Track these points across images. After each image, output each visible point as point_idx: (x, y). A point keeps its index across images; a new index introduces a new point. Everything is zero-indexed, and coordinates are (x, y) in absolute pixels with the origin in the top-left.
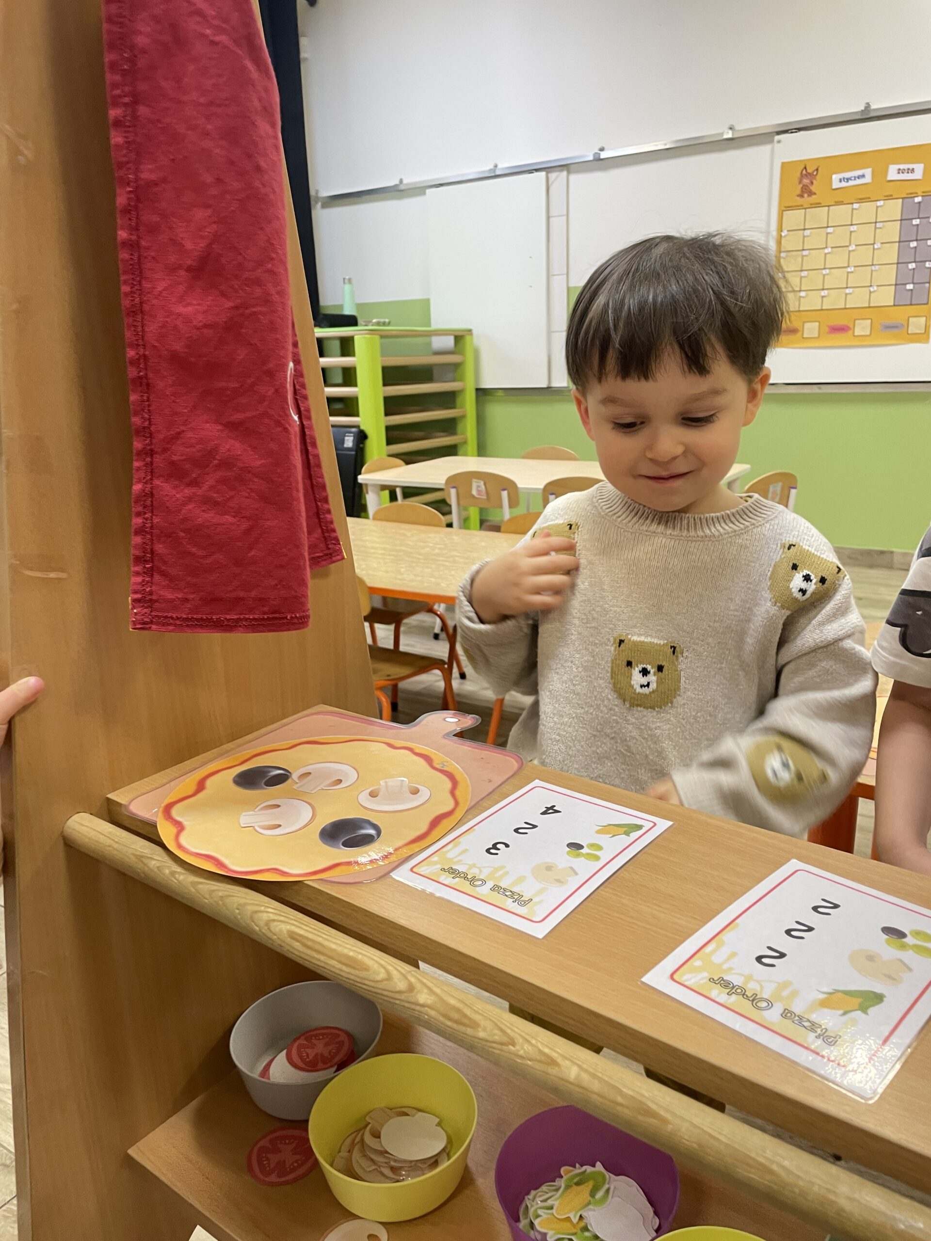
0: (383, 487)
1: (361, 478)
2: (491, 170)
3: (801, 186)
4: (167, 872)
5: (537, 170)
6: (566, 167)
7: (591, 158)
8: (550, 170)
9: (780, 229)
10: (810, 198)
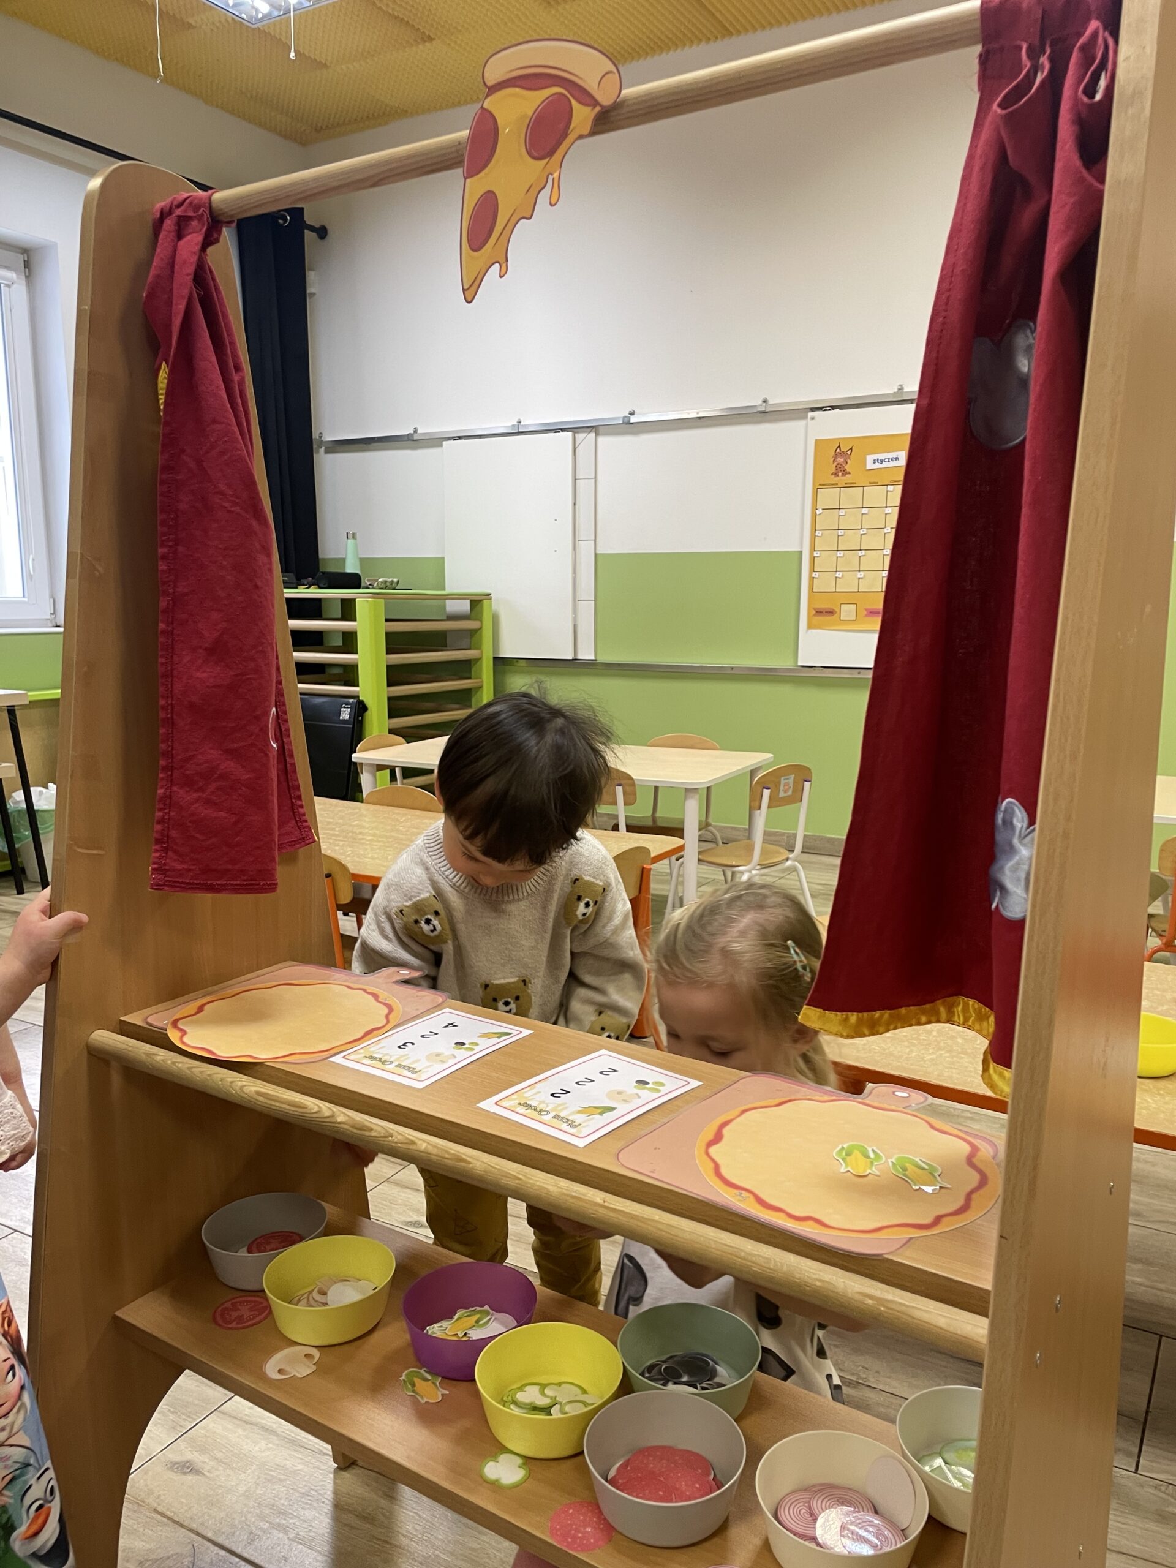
0: (380, 767)
1: (356, 757)
2: (514, 426)
3: (835, 464)
4: (169, 1062)
5: (563, 430)
6: (594, 428)
7: (621, 422)
8: (575, 430)
9: (815, 507)
10: (844, 478)
